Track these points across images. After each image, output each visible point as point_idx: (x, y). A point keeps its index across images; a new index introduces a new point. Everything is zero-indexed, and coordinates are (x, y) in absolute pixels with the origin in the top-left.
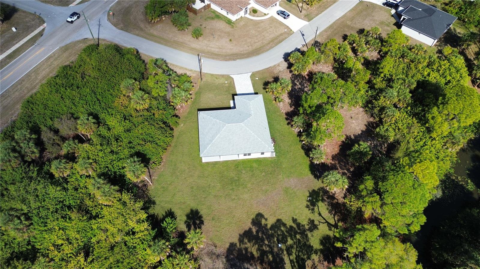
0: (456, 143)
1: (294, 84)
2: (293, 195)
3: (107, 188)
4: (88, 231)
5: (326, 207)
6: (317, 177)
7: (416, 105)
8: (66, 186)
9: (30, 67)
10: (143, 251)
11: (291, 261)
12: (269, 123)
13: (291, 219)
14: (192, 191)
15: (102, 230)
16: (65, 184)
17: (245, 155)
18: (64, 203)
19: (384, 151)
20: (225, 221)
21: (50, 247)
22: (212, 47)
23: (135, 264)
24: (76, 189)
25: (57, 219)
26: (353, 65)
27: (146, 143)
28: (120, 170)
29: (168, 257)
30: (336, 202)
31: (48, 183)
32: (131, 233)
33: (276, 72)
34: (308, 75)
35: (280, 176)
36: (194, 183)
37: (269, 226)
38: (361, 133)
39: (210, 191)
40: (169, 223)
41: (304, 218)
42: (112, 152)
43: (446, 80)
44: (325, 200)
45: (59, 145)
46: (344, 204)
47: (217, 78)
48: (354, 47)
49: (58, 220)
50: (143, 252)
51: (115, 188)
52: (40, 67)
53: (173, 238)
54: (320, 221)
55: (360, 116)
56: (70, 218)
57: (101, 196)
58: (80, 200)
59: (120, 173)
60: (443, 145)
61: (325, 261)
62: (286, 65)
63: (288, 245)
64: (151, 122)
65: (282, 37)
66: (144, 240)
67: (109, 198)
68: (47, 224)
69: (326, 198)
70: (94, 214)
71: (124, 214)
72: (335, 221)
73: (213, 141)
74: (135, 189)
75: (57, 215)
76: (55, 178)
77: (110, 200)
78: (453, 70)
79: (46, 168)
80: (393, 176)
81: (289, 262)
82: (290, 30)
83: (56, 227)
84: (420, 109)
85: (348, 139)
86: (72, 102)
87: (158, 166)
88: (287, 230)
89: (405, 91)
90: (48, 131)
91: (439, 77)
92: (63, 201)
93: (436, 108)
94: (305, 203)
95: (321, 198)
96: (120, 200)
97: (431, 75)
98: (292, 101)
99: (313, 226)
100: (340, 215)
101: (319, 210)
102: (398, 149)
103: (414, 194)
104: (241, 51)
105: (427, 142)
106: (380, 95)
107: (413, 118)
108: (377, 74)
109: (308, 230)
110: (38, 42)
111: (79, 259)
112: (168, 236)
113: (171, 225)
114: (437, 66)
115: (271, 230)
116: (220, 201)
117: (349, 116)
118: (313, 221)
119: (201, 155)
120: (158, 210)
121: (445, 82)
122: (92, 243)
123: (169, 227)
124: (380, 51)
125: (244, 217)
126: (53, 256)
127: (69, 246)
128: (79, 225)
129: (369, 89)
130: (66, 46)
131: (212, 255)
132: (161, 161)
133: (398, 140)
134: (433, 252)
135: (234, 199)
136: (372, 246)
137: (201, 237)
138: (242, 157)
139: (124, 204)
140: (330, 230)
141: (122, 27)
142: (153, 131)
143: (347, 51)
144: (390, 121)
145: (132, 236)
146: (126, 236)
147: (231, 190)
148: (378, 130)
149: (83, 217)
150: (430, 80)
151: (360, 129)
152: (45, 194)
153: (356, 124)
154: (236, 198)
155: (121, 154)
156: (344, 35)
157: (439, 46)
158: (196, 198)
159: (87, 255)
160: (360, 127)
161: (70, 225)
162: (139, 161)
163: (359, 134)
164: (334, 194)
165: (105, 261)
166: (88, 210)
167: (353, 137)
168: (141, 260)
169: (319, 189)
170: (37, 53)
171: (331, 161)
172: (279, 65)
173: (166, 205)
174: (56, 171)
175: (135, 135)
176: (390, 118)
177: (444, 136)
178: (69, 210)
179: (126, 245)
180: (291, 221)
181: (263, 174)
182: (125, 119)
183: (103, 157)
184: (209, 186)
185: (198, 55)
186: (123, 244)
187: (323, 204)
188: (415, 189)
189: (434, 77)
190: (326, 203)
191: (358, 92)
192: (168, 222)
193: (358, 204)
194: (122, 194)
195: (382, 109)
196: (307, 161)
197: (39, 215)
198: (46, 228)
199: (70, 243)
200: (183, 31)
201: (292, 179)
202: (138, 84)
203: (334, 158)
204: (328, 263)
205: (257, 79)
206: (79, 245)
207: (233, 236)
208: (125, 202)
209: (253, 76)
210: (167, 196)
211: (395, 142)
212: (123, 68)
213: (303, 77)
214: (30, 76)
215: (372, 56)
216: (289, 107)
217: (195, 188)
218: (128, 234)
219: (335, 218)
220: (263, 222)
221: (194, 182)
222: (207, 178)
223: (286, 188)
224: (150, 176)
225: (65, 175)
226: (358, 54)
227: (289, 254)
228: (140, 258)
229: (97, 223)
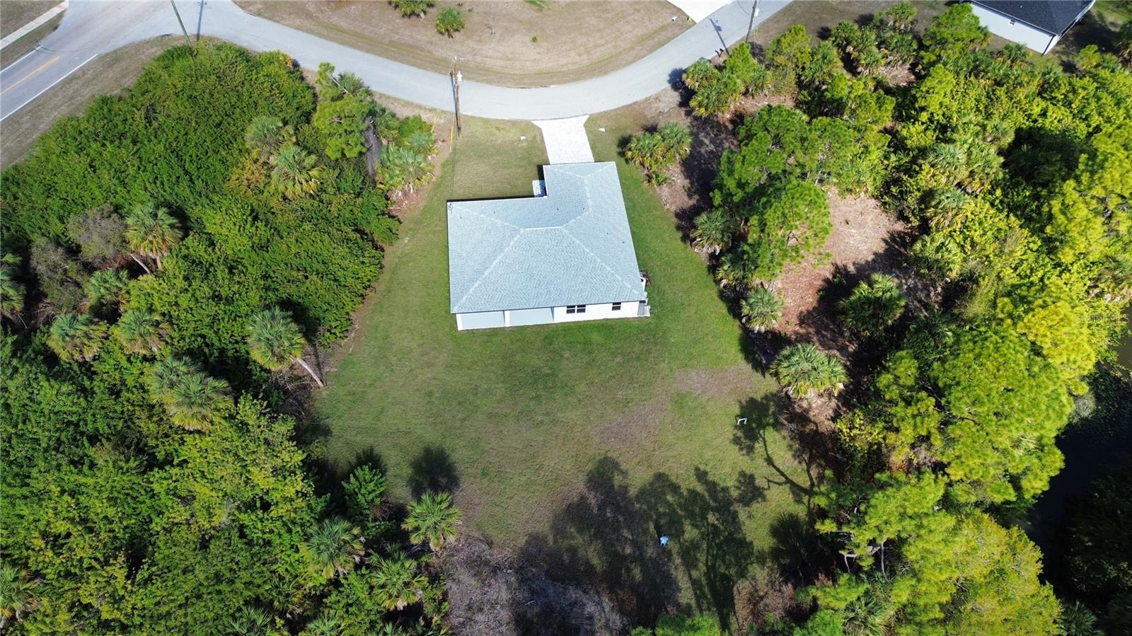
0: (1123, 281)
1: (697, 143)
2: (697, 413)
3: (194, 382)
4: (141, 499)
5: (785, 443)
6: (761, 367)
7: (1017, 185)
8: (87, 383)
9: (20, 100)
10: (289, 552)
11: (695, 583)
12: (633, 233)
13: (693, 472)
14: (428, 403)
15: (179, 497)
16: (85, 378)
17: (570, 310)
18: (81, 429)
19: (936, 302)
20: (516, 478)
21: (35, 541)
22: (487, 57)
23: (267, 587)
24: (115, 392)
25: (59, 467)
26: (850, 92)
27: (307, 278)
28: (236, 346)
29: (357, 567)
30: (812, 430)
31: (39, 375)
32: (258, 504)
33: (650, 114)
34: (732, 121)
35: (664, 366)
36: (435, 382)
37: (633, 492)
38: (873, 260)
39: (478, 402)
40: (365, 480)
41: (728, 470)
42: (217, 297)
43: (1089, 126)
44: (783, 425)
45: (78, 285)
46: (835, 436)
47: (498, 128)
48: (849, 54)
49: (59, 470)
50: (289, 556)
51: (216, 384)
52: (45, 103)
53: (375, 520)
54: (771, 479)
55: (870, 218)
56: (92, 465)
57: (178, 404)
58: (125, 422)
59: (237, 351)
60: (1090, 287)
61: (787, 584)
62: (675, 97)
63: (686, 541)
64: (322, 224)
65: (664, 33)
66: (294, 523)
67: (200, 409)
68: (27, 481)
69: (786, 419)
70: (160, 456)
71: (241, 453)
72: (811, 479)
73: (486, 273)
74: (275, 394)
75: (59, 456)
76: (59, 365)
77: (204, 417)
78: (1107, 99)
79: (37, 340)
80: (971, 344)
81: (689, 585)
82: (685, 18)
83: (52, 487)
84: (1028, 194)
85: (840, 273)
86: (118, 178)
87: (340, 340)
88: (682, 500)
89: (985, 152)
90: (51, 246)
91: (1070, 118)
92: (79, 421)
93: (1071, 183)
94: (730, 433)
95: (771, 421)
96: (232, 417)
97: (1049, 114)
98: (692, 183)
99: (752, 491)
100: (823, 463)
101: (766, 449)
102: (973, 295)
103: (1031, 391)
104: (562, 66)
105: (1049, 278)
106: (920, 161)
107: (1008, 216)
108: (909, 118)
109: (739, 501)
110: (43, 43)
111: (111, 572)
112: (361, 514)
113: (371, 486)
114: (1064, 91)
115: (638, 502)
116: (503, 428)
117: (842, 219)
118: (752, 477)
119: (454, 310)
120: (337, 450)
121: (1085, 132)
122: (151, 535)
123: (363, 491)
124: (914, 66)
125: (568, 467)
126: (41, 565)
127: (87, 537)
128: (114, 481)
129: (892, 149)
130: (115, 52)
131: (479, 566)
132: (349, 328)
133: (972, 273)
134: (1078, 560)
135: (542, 422)
136: (920, 526)
137: (448, 515)
138: (561, 316)
139: (243, 428)
140: (799, 501)
141: (259, 10)
142: (325, 246)
143: (830, 62)
144: (949, 226)
145: (260, 513)
146: (246, 512)
147: (533, 399)
148: (918, 246)
149: (127, 461)
150: (1047, 125)
151: (869, 250)
152: (27, 402)
153: (859, 238)
154: (546, 419)
155: (240, 303)
156: (823, 29)
157: (1063, 53)
158: (440, 420)
159: (134, 564)
160: (869, 245)
161: (91, 481)
162: (284, 318)
163: (867, 262)
164: (807, 411)
165: (182, 578)
166: (146, 445)
167: (852, 269)
168: (284, 578)
169: (766, 397)
170: (40, 69)
171: (797, 328)
172: (657, 98)
173: (359, 438)
174: (61, 343)
175: (279, 258)
176: (950, 214)
177: (1093, 263)
178: (92, 444)
179: (242, 535)
180: (693, 478)
181: (618, 360)
182: (256, 218)
183: (191, 309)
184: (475, 389)
185: (451, 74)
186: (235, 534)
187: (777, 436)
188: (1034, 377)
189: (1057, 119)
190: (785, 433)
191: (863, 156)
192: (361, 480)
193: (871, 434)
194: (236, 403)
195: (928, 196)
196: (734, 328)
197: (8, 454)
198: (25, 491)
199: (91, 530)
200: (414, 18)
201: (693, 373)
202: (292, 132)
203: (803, 320)
204: (795, 588)
205: (603, 130)
206: (115, 538)
207: (537, 515)
208: (244, 424)
209: (591, 125)
210: (362, 416)
211: (964, 280)
212: (255, 95)
213: (719, 127)
214: (17, 122)
215: (894, 77)
216: (686, 198)
217: (437, 395)
218: (249, 506)
219: (812, 472)
220: (618, 480)
221: (434, 379)
222: (469, 369)
223: (678, 394)
224: (318, 365)
225: (88, 356)
226: (860, 69)
227: (690, 564)
228: (281, 571)
229: (165, 479)
